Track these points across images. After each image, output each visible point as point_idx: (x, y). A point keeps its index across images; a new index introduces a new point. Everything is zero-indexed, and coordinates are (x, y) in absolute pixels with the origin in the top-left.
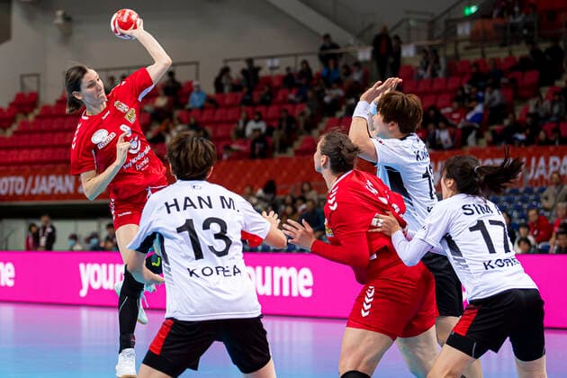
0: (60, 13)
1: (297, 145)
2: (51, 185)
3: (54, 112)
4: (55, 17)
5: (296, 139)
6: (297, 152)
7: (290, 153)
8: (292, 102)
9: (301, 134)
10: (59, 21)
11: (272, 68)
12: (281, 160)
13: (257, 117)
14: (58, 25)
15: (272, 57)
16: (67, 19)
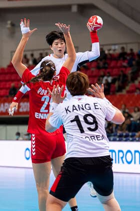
0: (9, 22)
1: (128, 88)
2: (6, 108)
3: (6, 71)
4: (7, 24)
5: (127, 85)
6: (128, 92)
7: (124, 92)
8: (125, 67)
9: (129, 82)
10: (9, 26)
11: (115, 50)
12: (120, 95)
13: (108, 75)
14: (8, 28)
15: (115, 44)
16: (13, 25)
